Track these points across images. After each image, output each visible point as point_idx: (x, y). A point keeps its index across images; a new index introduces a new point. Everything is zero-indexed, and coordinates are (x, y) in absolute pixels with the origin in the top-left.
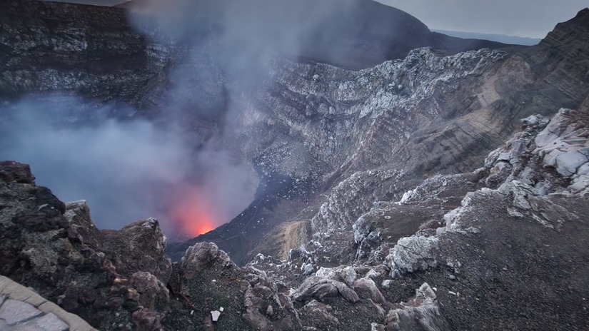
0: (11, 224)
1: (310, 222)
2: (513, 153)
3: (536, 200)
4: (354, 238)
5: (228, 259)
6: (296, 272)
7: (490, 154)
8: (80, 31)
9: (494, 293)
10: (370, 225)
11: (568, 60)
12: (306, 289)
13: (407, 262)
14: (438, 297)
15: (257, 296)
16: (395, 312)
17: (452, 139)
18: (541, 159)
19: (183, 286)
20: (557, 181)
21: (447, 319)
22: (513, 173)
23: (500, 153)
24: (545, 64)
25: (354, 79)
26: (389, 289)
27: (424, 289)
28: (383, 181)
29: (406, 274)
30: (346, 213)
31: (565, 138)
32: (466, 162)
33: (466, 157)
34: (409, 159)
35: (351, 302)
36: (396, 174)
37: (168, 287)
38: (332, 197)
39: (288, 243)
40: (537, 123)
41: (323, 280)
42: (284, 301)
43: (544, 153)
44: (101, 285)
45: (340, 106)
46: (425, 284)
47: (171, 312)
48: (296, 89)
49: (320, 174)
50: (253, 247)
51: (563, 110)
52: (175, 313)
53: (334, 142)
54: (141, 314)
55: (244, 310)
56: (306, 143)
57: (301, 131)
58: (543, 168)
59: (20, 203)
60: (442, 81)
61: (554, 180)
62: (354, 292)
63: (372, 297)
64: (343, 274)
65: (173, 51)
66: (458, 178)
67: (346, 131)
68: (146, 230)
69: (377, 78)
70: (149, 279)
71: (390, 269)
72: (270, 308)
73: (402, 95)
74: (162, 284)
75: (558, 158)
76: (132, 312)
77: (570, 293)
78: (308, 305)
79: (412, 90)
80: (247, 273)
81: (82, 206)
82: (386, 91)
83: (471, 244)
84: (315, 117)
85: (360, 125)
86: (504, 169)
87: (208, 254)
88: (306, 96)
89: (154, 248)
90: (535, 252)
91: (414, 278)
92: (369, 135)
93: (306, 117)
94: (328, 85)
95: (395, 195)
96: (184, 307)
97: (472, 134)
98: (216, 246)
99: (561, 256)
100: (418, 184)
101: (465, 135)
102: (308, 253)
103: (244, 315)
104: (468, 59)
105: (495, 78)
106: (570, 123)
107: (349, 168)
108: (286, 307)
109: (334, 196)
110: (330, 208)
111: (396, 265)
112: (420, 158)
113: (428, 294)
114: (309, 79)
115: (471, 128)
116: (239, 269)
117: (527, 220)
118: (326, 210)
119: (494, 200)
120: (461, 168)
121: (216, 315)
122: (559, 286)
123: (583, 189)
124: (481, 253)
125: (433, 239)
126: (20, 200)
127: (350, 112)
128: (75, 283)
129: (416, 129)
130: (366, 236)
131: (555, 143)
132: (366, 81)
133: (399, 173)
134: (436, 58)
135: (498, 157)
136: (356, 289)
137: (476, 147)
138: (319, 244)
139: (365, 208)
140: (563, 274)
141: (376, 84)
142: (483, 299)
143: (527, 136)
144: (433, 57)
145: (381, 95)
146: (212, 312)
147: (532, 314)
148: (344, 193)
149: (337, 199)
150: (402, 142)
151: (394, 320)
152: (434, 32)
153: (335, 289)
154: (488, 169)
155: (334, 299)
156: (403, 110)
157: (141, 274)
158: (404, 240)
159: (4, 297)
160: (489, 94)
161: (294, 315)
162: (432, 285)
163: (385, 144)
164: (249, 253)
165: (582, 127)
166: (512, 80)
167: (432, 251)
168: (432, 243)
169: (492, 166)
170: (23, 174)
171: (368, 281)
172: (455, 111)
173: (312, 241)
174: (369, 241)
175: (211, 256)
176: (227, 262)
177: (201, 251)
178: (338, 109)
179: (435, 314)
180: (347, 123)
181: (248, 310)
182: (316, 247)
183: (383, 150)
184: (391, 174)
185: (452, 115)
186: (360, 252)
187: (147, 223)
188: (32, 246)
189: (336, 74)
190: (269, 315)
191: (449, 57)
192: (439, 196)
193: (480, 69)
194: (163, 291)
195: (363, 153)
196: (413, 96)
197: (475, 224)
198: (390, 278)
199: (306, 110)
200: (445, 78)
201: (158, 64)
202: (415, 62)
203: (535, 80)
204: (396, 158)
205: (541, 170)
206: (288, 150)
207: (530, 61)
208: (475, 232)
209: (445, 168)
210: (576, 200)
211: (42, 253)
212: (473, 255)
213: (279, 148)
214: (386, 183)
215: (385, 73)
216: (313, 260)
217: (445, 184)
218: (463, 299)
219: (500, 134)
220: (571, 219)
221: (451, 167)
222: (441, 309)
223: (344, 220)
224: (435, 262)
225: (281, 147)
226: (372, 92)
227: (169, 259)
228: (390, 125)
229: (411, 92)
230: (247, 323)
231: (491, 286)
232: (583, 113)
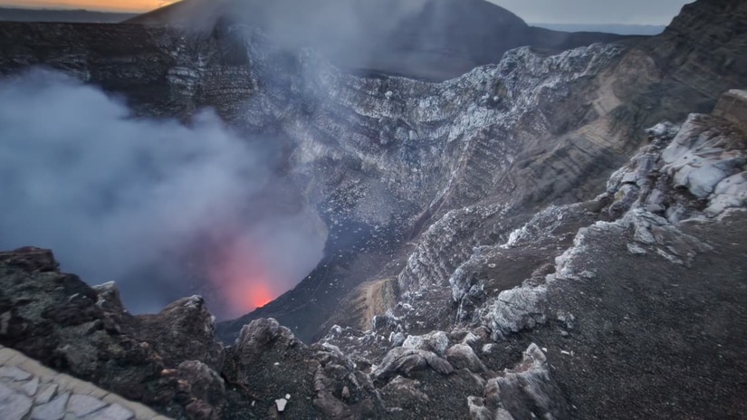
0: (41, 320)
1: (397, 279)
2: (640, 171)
3: (661, 231)
4: (452, 296)
5: (292, 336)
6: (384, 345)
7: (613, 175)
8: (79, 57)
9: (614, 348)
10: (472, 277)
11: (700, 50)
12: (389, 364)
13: (510, 321)
14: (548, 358)
15: (329, 377)
16: (495, 381)
17: (566, 160)
18: (670, 179)
19: (240, 373)
20: (691, 204)
21: (559, 384)
22: (640, 197)
23: (624, 174)
24: (672, 57)
25: (438, 93)
26: (490, 355)
27: (532, 351)
28: (485, 220)
29: (510, 335)
30: (441, 264)
31: (698, 150)
32: (586, 187)
33: (585, 180)
34: (514, 189)
35: (443, 374)
36: (500, 209)
37: (222, 375)
38: (422, 245)
39: (371, 308)
40: (666, 133)
41: (408, 351)
42: (362, 380)
43: (675, 171)
44: (148, 379)
45: (422, 129)
46: (533, 345)
47: (227, 405)
48: (366, 111)
49: (405, 217)
50: (327, 317)
51: (692, 116)
52: (233, 406)
53: (419, 175)
54: (196, 406)
55: (315, 394)
56: (383, 180)
57: (376, 164)
58: (673, 190)
59: (47, 295)
60: (547, 88)
61: (688, 203)
62: (447, 362)
63: (469, 367)
64: (432, 342)
65: (203, 75)
66: (576, 208)
67: (433, 160)
68: (191, 311)
69: (467, 90)
70: (199, 368)
71: (491, 330)
72: (345, 390)
73: (499, 109)
74: (215, 373)
75: (690, 176)
76: (184, 406)
77: (703, 340)
78: (391, 383)
79: (512, 102)
80: (316, 351)
81: (111, 288)
82: (479, 105)
83: (585, 291)
84: (391, 146)
85: (450, 152)
86: (630, 194)
87: (267, 332)
88: (378, 119)
89: (201, 331)
90: (660, 294)
91: (520, 338)
92: (463, 162)
93: (382, 146)
94: (404, 103)
95: (501, 236)
96: (244, 397)
97: (589, 151)
98: (276, 322)
99: (692, 297)
100: (528, 220)
101: (581, 153)
102: (396, 318)
103: (315, 401)
104: (578, 57)
105: (612, 79)
106: (702, 131)
107: (441, 207)
108: (365, 387)
109: (425, 243)
110: (421, 259)
111: (498, 325)
112: (528, 186)
113: (537, 356)
114: (380, 97)
115: (588, 144)
116: (306, 346)
117: (650, 256)
118: (416, 263)
119: (611, 236)
120: (580, 195)
121: (281, 404)
122: (690, 333)
123: (722, 212)
124: (598, 301)
125: (541, 289)
126: (47, 292)
127: (436, 136)
128: (118, 379)
129: (520, 150)
130: (467, 291)
131: (686, 158)
132: (454, 94)
133: (504, 208)
134: (538, 59)
135: (622, 178)
136: (449, 359)
137: (597, 166)
138: (409, 306)
139: (464, 255)
140: (695, 317)
141: (466, 97)
142: (602, 356)
143: (655, 149)
144: (534, 59)
145: (473, 111)
146: (277, 401)
147: (658, 369)
148: (437, 238)
149: (428, 246)
150: (504, 168)
151: (494, 390)
152: (533, 28)
153: (423, 361)
154: (612, 194)
155: (422, 373)
156: (501, 128)
157: (189, 364)
158: (506, 295)
159: (68, 393)
160: (606, 100)
161: (375, 395)
162: (541, 345)
163: (483, 172)
164: (323, 326)
165: (716, 135)
166: (634, 80)
167: (539, 304)
168: (538, 295)
169: (616, 190)
170: (45, 260)
171: (464, 348)
172: (567, 123)
173: (400, 303)
174: (472, 297)
175: (270, 334)
176: (291, 340)
177: (259, 329)
178: (420, 132)
179: (544, 379)
180: (434, 150)
181: (319, 395)
182: (406, 311)
183: (481, 180)
184: (494, 209)
185: (564, 129)
186: (461, 312)
187: (191, 302)
188: (67, 343)
189: (415, 88)
190: (344, 398)
191: (553, 57)
192: (554, 233)
193: (593, 69)
194: (216, 381)
195: (457, 186)
196: (514, 109)
197: (589, 267)
198: (492, 341)
199: (380, 137)
200: (551, 83)
201: (185, 93)
202: (512, 66)
203: (661, 77)
204: (499, 190)
205: (672, 192)
206: (362, 190)
207: (654, 55)
208: (590, 277)
209: (560, 197)
210: (712, 227)
211: (79, 348)
212: (589, 304)
213: (350, 188)
214: (489, 222)
215: (476, 83)
216: (403, 327)
217: (560, 217)
218: (578, 358)
219: (624, 148)
220: (703, 251)
221: (568, 194)
222: (552, 373)
223: (439, 273)
224: (544, 317)
225: (353, 186)
226: (461, 108)
227: (221, 343)
228: (488, 148)
229: (510, 104)
230: (319, 410)
231: (611, 339)
232: (717, 117)
